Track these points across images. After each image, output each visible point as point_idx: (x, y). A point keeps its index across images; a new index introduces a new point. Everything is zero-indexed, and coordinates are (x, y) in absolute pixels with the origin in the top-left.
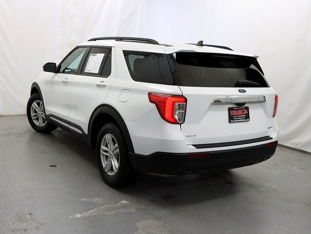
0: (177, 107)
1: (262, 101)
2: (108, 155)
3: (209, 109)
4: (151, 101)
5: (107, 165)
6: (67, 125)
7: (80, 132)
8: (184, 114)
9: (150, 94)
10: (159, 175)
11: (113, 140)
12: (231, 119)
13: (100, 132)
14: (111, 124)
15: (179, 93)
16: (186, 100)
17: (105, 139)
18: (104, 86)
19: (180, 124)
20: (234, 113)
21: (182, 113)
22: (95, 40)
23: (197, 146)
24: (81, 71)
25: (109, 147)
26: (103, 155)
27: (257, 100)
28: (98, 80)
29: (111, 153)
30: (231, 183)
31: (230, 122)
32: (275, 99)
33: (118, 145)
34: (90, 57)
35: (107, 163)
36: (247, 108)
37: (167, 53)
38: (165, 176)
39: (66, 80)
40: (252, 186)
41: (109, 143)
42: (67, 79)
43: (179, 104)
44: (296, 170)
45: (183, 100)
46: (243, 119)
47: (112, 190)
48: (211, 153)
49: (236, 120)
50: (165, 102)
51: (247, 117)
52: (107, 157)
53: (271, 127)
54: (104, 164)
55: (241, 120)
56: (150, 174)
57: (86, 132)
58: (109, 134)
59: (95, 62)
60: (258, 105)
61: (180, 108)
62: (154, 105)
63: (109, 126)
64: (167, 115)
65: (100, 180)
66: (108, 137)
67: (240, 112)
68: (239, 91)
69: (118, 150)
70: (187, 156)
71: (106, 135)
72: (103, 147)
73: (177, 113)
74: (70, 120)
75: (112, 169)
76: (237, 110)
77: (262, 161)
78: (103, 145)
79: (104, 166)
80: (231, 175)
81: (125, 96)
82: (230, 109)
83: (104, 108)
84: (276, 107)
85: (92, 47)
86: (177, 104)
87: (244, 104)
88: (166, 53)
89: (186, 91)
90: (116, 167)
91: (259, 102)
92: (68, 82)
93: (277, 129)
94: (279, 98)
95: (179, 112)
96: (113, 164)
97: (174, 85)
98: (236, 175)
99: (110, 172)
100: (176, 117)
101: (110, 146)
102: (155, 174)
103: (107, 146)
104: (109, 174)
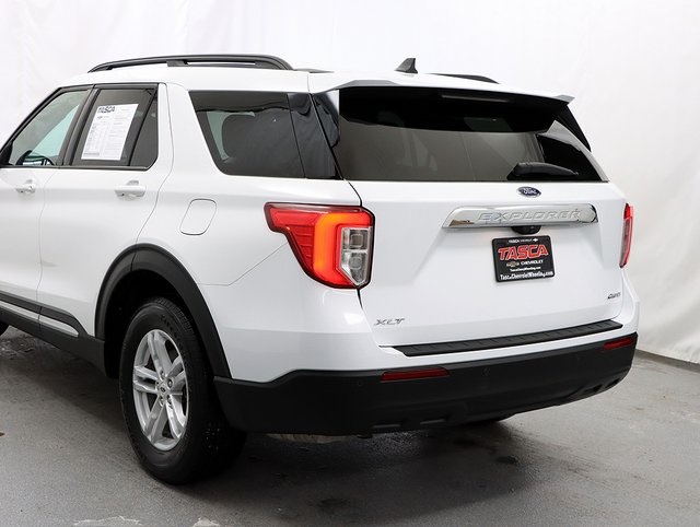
0: (347, 242)
1: (587, 220)
2: (155, 391)
3: (439, 242)
4: (274, 227)
5: (153, 421)
6: (33, 316)
7: (72, 331)
8: (367, 258)
9: (269, 208)
10: (303, 438)
11: (169, 346)
12: (502, 271)
13: (131, 327)
14: (163, 301)
15: (352, 200)
16: (371, 220)
17: (147, 346)
18: (140, 194)
19: (358, 288)
20: (509, 254)
21: (364, 255)
22: (110, 67)
23: (410, 350)
24: (71, 157)
25: (158, 369)
26: (141, 393)
27: (573, 218)
28: (122, 179)
29: (165, 385)
30: (512, 461)
31: (498, 280)
32: (625, 216)
33: (184, 358)
34: (97, 114)
35: (154, 416)
36: (546, 241)
37: (315, 90)
38: (321, 440)
39: (27, 186)
40: (572, 468)
41: (156, 355)
42: (30, 181)
43: (352, 232)
44: (694, 421)
45: (362, 218)
46: (537, 271)
47: (170, 495)
48: (447, 368)
49: (516, 273)
50: (313, 227)
51: (547, 265)
52: (152, 398)
53: (617, 295)
54: (145, 417)
55: (530, 274)
56: (278, 436)
57: (91, 331)
58: (156, 331)
59: (110, 130)
60: (575, 232)
61: (355, 242)
62: (281, 238)
63: (155, 307)
64: (320, 264)
65: (134, 466)
66: (155, 339)
67: (526, 252)
68: (522, 191)
69: (183, 375)
70: (381, 378)
71: (149, 334)
72: (140, 370)
73: (348, 256)
74: (42, 301)
75: (167, 433)
76: (516, 245)
77: (596, 390)
78: (141, 364)
79: (144, 423)
80: (510, 439)
81: (198, 218)
82: (498, 244)
83: (140, 256)
84: (627, 237)
85: (100, 88)
86: (348, 233)
87: (537, 228)
88: (313, 92)
89: (372, 193)
90: (178, 424)
91: (578, 223)
92: (33, 191)
93: (635, 301)
94: (635, 214)
95: (353, 255)
96: (170, 415)
97: (337, 177)
98: (525, 440)
99: (163, 442)
100: (346, 268)
101: (160, 365)
102: (290, 437)
103: (151, 366)
104: (160, 446)
